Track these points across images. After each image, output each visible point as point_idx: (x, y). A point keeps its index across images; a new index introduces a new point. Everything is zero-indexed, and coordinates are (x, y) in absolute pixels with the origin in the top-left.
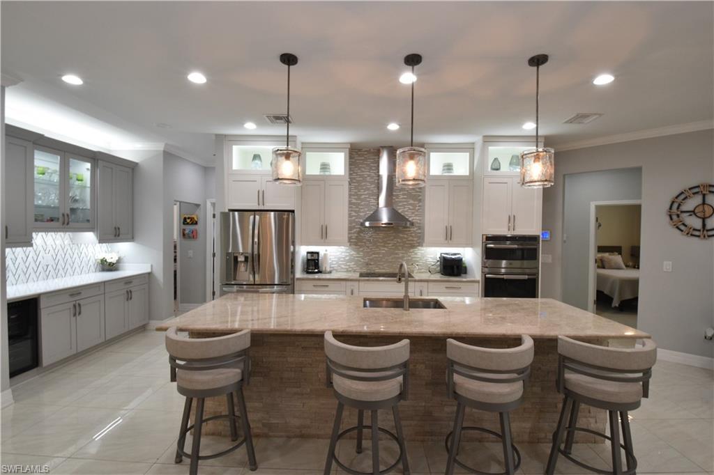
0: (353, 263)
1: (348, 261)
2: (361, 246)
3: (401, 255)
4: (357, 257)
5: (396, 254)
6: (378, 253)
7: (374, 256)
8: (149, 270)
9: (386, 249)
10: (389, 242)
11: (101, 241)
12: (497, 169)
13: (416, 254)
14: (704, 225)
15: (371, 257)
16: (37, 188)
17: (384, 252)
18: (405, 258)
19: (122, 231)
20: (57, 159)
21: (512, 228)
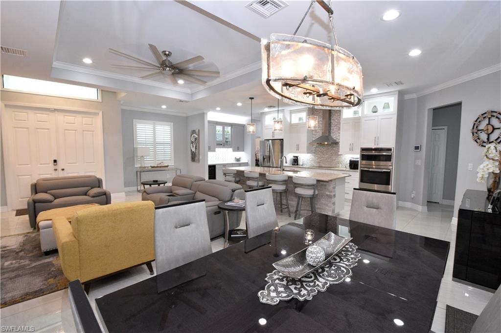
1: (312, 161)
2: (316, 154)
4: (314, 159)
6: (324, 158)
8: (247, 162)
9: (327, 155)
11: (234, 151)
12: (375, 112)
14: (488, 139)
15: (321, 159)
16: (217, 135)
17: (326, 157)
19: (240, 148)
20: (222, 127)
21: (376, 144)
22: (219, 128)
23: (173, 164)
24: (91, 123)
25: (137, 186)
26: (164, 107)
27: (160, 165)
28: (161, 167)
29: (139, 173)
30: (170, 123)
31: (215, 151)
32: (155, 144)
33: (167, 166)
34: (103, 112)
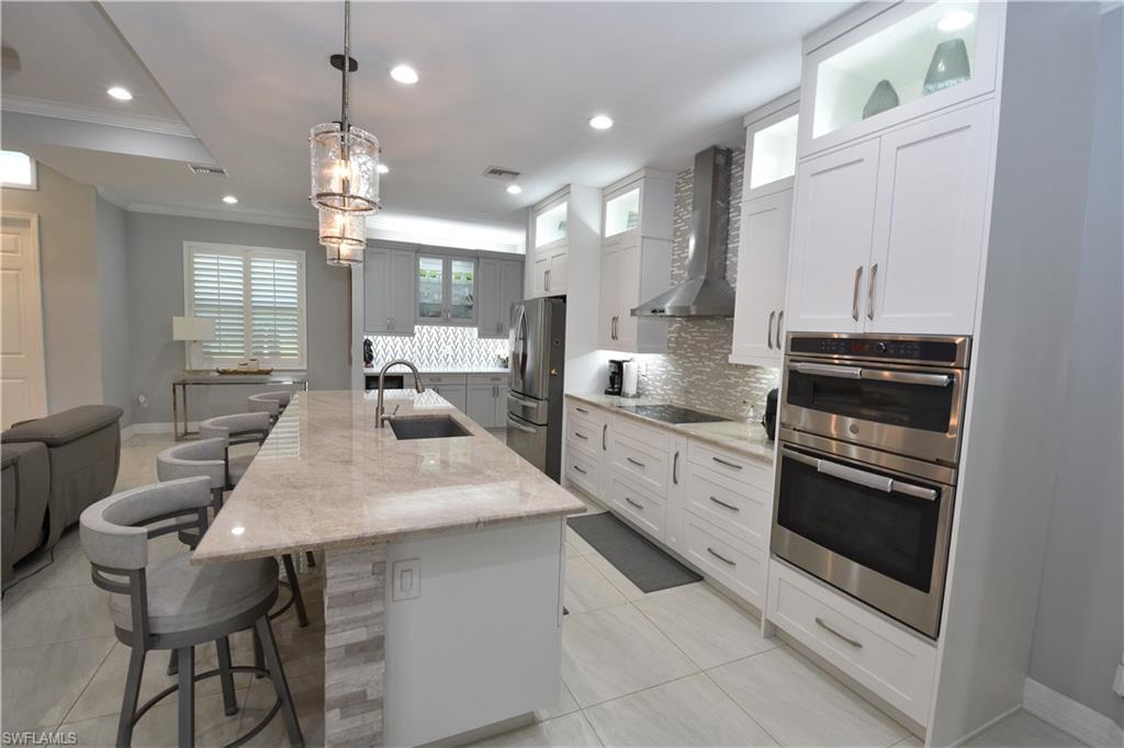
0: (670, 387)
1: (665, 382)
2: (681, 356)
3: (733, 380)
4: (673, 376)
5: (727, 376)
6: (701, 373)
7: (695, 376)
9: (711, 363)
10: (716, 350)
11: (480, 335)
13: (759, 380)
15: (691, 380)
17: (708, 370)
18: (740, 389)
20: (441, 262)
21: (863, 314)
22: (431, 267)
23: (305, 368)
24: (13, 249)
25: (176, 421)
26: (230, 200)
27: (245, 369)
28: (245, 373)
29: (179, 388)
30: (293, 253)
31: (412, 334)
32: (248, 308)
33: (268, 373)
34: (39, 217)
